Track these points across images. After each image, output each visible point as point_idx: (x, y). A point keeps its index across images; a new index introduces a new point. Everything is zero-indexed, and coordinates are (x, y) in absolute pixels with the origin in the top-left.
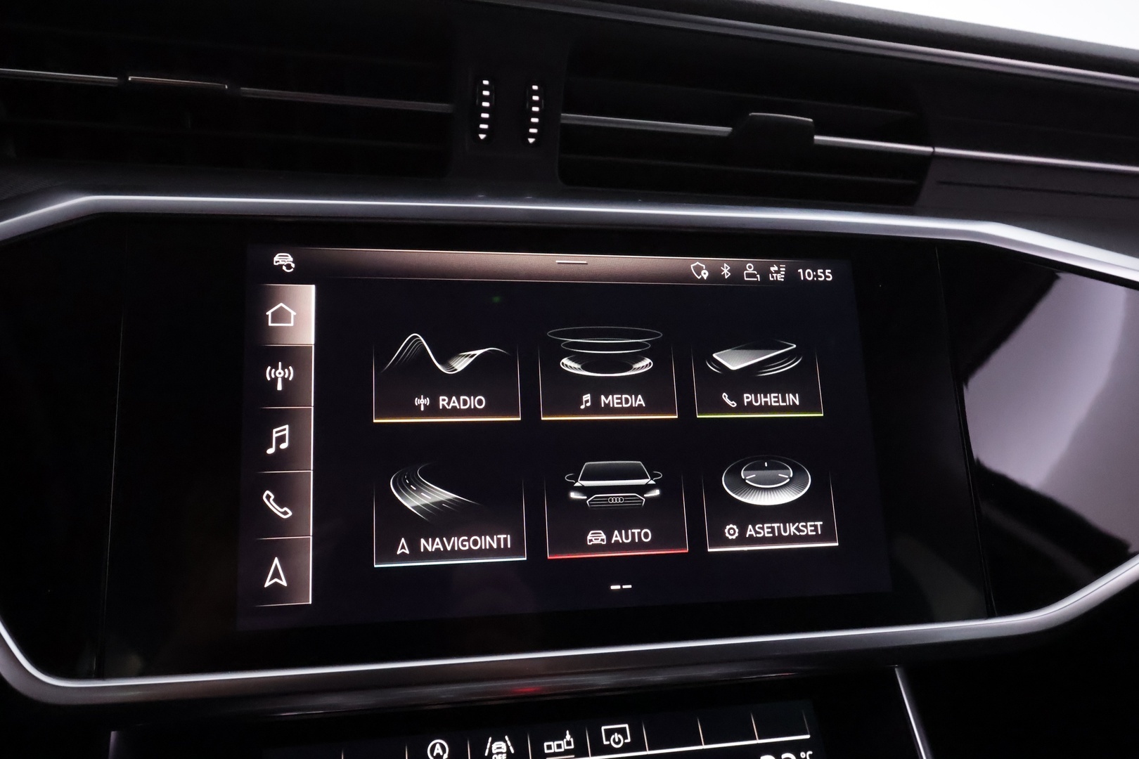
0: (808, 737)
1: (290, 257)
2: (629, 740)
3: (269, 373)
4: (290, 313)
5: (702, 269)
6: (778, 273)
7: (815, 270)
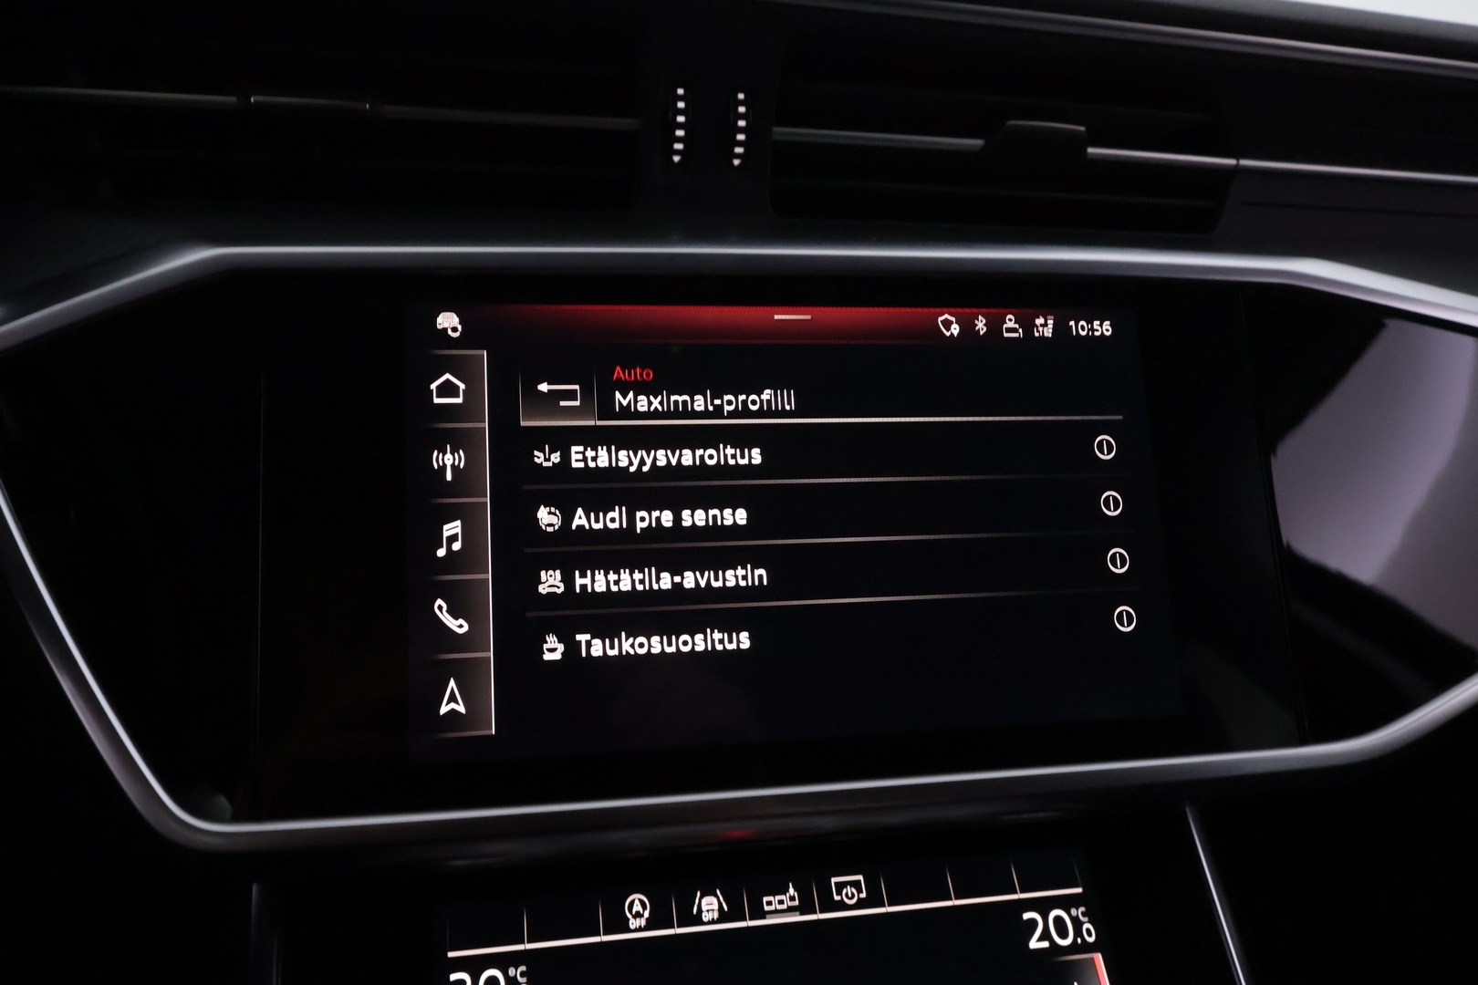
0: (1079, 890)
1: (455, 316)
2: (863, 895)
3: (437, 459)
4: (458, 387)
5: (952, 323)
6: (1045, 327)
7: (1090, 322)
